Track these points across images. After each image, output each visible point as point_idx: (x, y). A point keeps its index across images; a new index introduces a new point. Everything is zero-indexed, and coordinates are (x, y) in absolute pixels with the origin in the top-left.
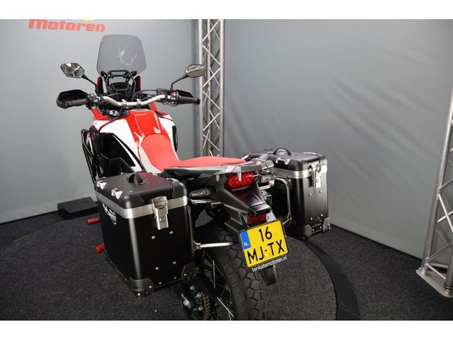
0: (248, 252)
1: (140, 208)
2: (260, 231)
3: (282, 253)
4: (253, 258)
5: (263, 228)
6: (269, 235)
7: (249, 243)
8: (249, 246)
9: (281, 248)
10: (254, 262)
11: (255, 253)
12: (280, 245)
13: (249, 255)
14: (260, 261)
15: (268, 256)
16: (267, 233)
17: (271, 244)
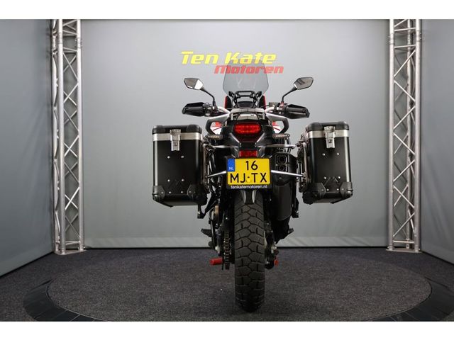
0: (231, 174)
1: (162, 135)
2: (247, 162)
3: (263, 182)
4: (235, 179)
5: (251, 161)
6: (254, 167)
7: (234, 168)
8: (234, 171)
9: (263, 178)
10: (235, 182)
11: (237, 176)
12: (263, 177)
13: (232, 176)
14: (240, 183)
15: (249, 181)
16: (253, 165)
17: (254, 174)
